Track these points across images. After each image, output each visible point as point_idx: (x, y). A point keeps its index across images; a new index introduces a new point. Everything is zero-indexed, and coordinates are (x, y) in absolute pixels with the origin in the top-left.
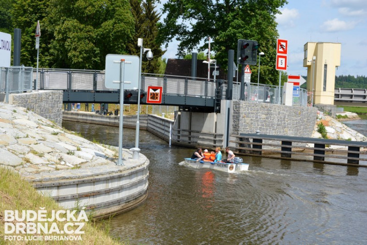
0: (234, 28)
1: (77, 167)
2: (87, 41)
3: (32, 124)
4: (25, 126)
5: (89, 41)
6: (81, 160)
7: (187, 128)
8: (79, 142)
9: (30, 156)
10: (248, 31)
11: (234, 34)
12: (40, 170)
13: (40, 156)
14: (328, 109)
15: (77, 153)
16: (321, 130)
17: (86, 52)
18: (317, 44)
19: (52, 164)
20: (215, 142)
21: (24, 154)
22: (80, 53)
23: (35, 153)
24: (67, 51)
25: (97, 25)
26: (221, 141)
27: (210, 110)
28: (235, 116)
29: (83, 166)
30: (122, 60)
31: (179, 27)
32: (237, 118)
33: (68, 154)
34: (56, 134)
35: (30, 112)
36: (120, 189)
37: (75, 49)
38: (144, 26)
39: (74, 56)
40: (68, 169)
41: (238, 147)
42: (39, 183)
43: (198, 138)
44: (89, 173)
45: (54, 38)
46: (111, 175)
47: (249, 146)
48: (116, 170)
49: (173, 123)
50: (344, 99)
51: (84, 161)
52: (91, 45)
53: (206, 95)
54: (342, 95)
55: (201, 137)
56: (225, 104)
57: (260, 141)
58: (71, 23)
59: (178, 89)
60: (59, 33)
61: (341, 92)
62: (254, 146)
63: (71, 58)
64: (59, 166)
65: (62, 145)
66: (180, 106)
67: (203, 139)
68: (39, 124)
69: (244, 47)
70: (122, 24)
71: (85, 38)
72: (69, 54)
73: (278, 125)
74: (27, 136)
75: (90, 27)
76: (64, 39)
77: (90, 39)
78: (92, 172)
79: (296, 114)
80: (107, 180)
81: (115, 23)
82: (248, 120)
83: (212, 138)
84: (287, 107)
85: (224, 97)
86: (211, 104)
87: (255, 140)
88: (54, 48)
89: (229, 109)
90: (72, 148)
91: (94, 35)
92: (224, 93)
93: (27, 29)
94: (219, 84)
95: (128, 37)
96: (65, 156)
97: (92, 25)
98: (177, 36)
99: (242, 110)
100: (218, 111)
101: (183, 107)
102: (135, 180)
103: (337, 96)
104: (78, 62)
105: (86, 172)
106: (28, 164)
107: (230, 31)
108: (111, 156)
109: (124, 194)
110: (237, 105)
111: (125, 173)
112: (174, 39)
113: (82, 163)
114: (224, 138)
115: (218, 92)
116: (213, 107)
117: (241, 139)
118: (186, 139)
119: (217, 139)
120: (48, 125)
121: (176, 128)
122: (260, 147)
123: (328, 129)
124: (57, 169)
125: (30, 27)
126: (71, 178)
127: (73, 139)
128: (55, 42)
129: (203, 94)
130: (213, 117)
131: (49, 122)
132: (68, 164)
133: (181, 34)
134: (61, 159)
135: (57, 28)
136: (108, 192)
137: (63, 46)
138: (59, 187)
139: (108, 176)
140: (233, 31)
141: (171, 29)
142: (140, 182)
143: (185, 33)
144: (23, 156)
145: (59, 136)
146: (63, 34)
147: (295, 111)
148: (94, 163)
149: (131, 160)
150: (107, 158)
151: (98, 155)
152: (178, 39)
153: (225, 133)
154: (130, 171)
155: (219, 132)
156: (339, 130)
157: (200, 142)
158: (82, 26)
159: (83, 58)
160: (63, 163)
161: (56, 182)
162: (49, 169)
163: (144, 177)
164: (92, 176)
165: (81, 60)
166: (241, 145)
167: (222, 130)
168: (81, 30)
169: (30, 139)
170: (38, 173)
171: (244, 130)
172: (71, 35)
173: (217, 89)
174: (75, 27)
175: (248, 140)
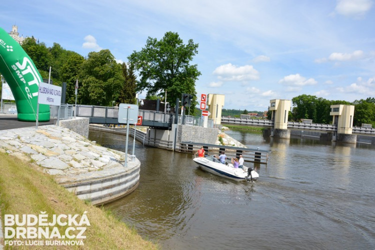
0: (175, 85)
1: (101, 169)
2: (100, 88)
3: (73, 140)
4: (69, 141)
5: (101, 88)
6: (102, 164)
7: (154, 137)
8: (101, 151)
9: (73, 162)
10: (182, 88)
11: (176, 88)
12: (79, 172)
13: (79, 162)
14: (218, 126)
15: (100, 158)
16: (220, 140)
17: (99, 94)
18: (214, 95)
19: (86, 167)
20: (168, 145)
21: (69, 161)
22: (96, 94)
23: (75, 160)
24: (89, 93)
25: (105, 80)
26: (172, 145)
27: (166, 129)
28: (179, 133)
29: (104, 168)
30: (129, 107)
31: (148, 84)
32: (180, 133)
33: (95, 159)
34: (87, 146)
35: (71, 131)
36: (126, 182)
37: (93, 92)
38: (128, 82)
39: (93, 95)
40: (96, 170)
41: (181, 149)
42: (79, 182)
43: (159, 143)
44: (109, 174)
45: (82, 86)
46: (121, 174)
47: (186, 148)
48: (124, 171)
49: (146, 134)
50: (225, 121)
51: (105, 164)
52: (102, 90)
53: (164, 121)
54: (225, 120)
55: (161, 142)
56: (174, 126)
57: (192, 146)
58: (91, 78)
59: (150, 118)
60: (85, 83)
61: (224, 118)
62: (189, 148)
63: (91, 97)
64: (90, 169)
65: (91, 153)
66: (150, 126)
67: (162, 144)
68: (77, 139)
69: (185, 97)
70: (118, 81)
71: (99, 87)
72: (90, 95)
73: (200, 137)
74: (71, 149)
75: (101, 81)
76: (88, 87)
77: (101, 87)
78: (110, 173)
79: (209, 132)
80: (119, 178)
81: (114, 80)
82: (186, 135)
83: (167, 143)
84: (205, 128)
85: (173, 122)
86: (166, 126)
87: (189, 145)
88: (82, 91)
89: (176, 129)
90: (97, 156)
91: (103, 85)
92: (174, 120)
93: (67, 80)
94: (171, 116)
95: (121, 87)
96: (94, 161)
97: (102, 80)
98: (146, 88)
99: (183, 130)
100: (171, 130)
101: (152, 127)
102: (134, 175)
103: (222, 120)
104: (95, 99)
105: (107, 173)
106: (72, 168)
107: (174, 87)
108: (119, 160)
109: (128, 185)
110: (180, 127)
111: (129, 172)
112: (145, 89)
113: (104, 166)
114: (173, 144)
115: (171, 120)
116: (168, 127)
117: (182, 144)
118: (153, 143)
119: (170, 144)
120: (82, 140)
121: (148, 137)
122: (192, 149)
123: (223, 139)
124: (89, 171)
125: (69, 79)
126: (98, 178)
127: (97, 149)
128: (82, 88)
129: (163, 120)
130: (167, 133)
131: (82, 138)
132: (95, 167)
133: (148, 87)
134: (91, 164)
135: (84, 81)
136: (119, 184)
137: (87, 90)
138: (91, 184)
139: (119, 175)
140: (175, 87)
141: (143, 84)
142: (136, 176)
143: (151, 87)
144: (68, 162)
145: (89, 147)
146: (87, 84)
147: (208, 130)
148: (110, 165)
149: (131, 162)
150: (117, 161)
151: (112, 159)
152: (147, 90)
153: (173, 141)
154: (131, 171)
155: (170, 140)
156: (229, 140)
157: (160, 145)
158: (97, 80)
159: (98, 97)
160: (92, 166)
161: (90, 181)
162: (85, 171)
163: (138, 173)
164: (111, 176)
165: (96, 98)
166: (182, 147)
167: (172, 139)
168: (97, 82)
169: (72, 151)
170: (78, 174)
171: (184, 140)
172: (91, 85)
173: (170, 118)
174: (93, 81)
175: (185, 145)
